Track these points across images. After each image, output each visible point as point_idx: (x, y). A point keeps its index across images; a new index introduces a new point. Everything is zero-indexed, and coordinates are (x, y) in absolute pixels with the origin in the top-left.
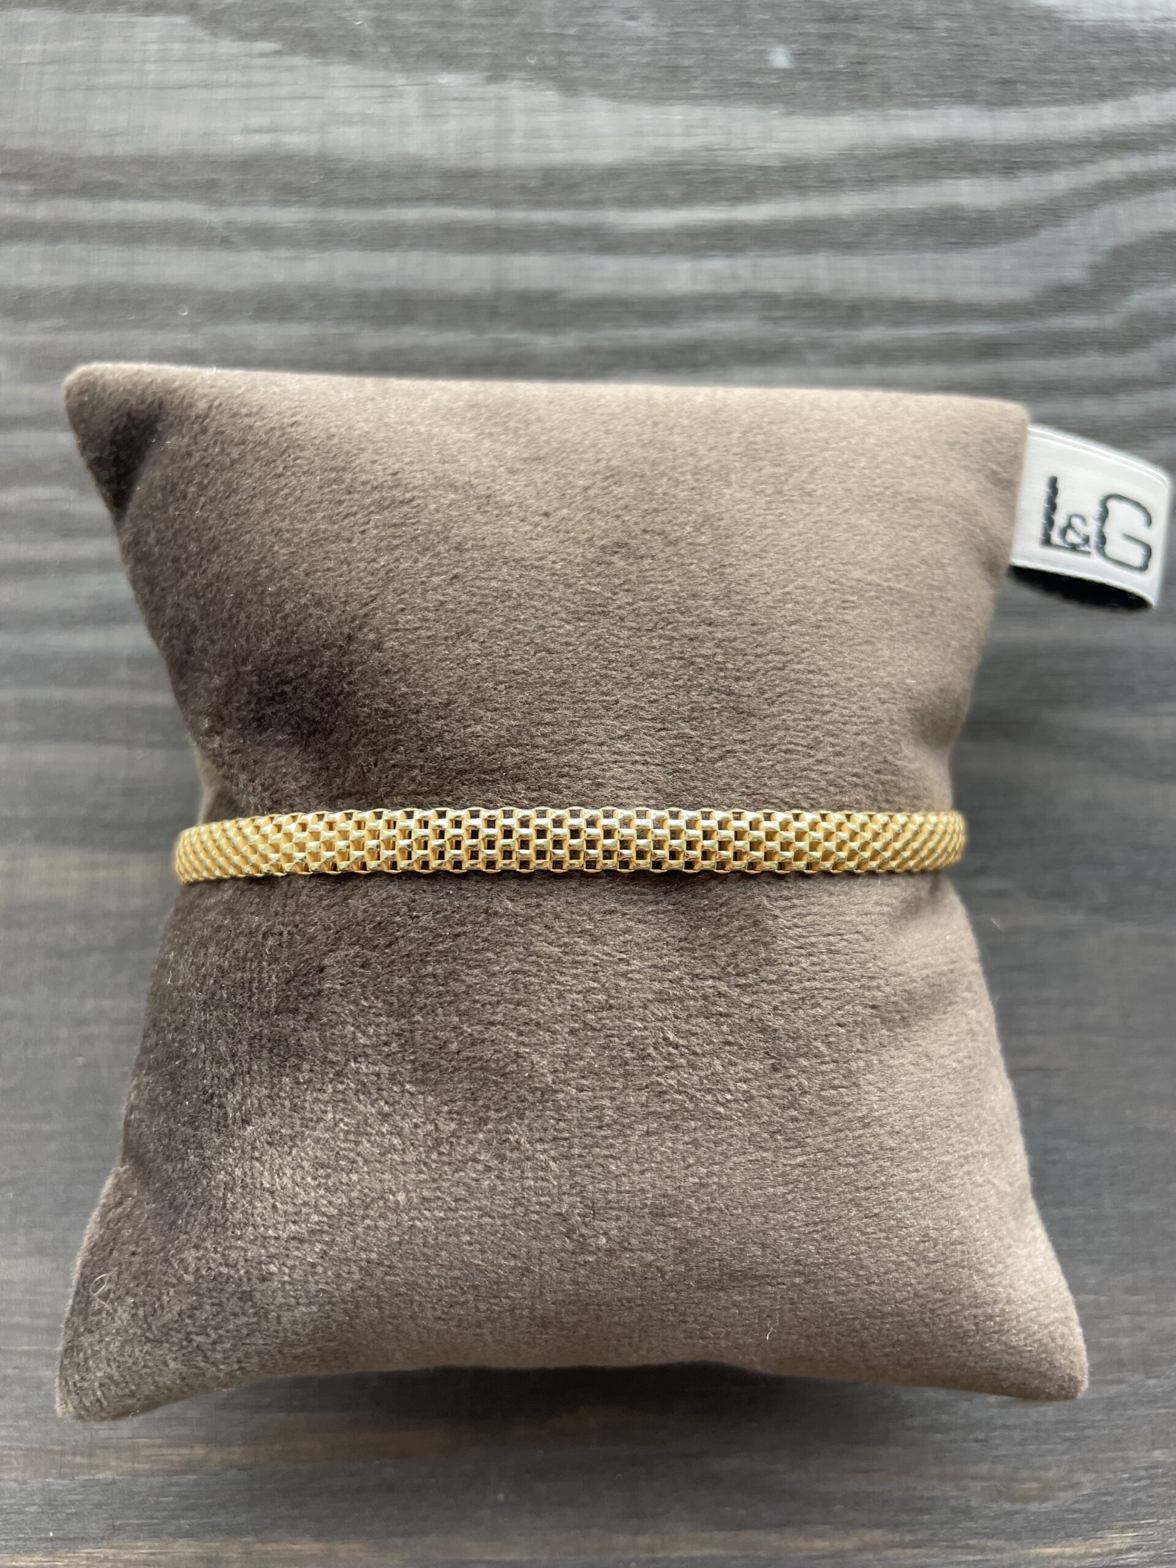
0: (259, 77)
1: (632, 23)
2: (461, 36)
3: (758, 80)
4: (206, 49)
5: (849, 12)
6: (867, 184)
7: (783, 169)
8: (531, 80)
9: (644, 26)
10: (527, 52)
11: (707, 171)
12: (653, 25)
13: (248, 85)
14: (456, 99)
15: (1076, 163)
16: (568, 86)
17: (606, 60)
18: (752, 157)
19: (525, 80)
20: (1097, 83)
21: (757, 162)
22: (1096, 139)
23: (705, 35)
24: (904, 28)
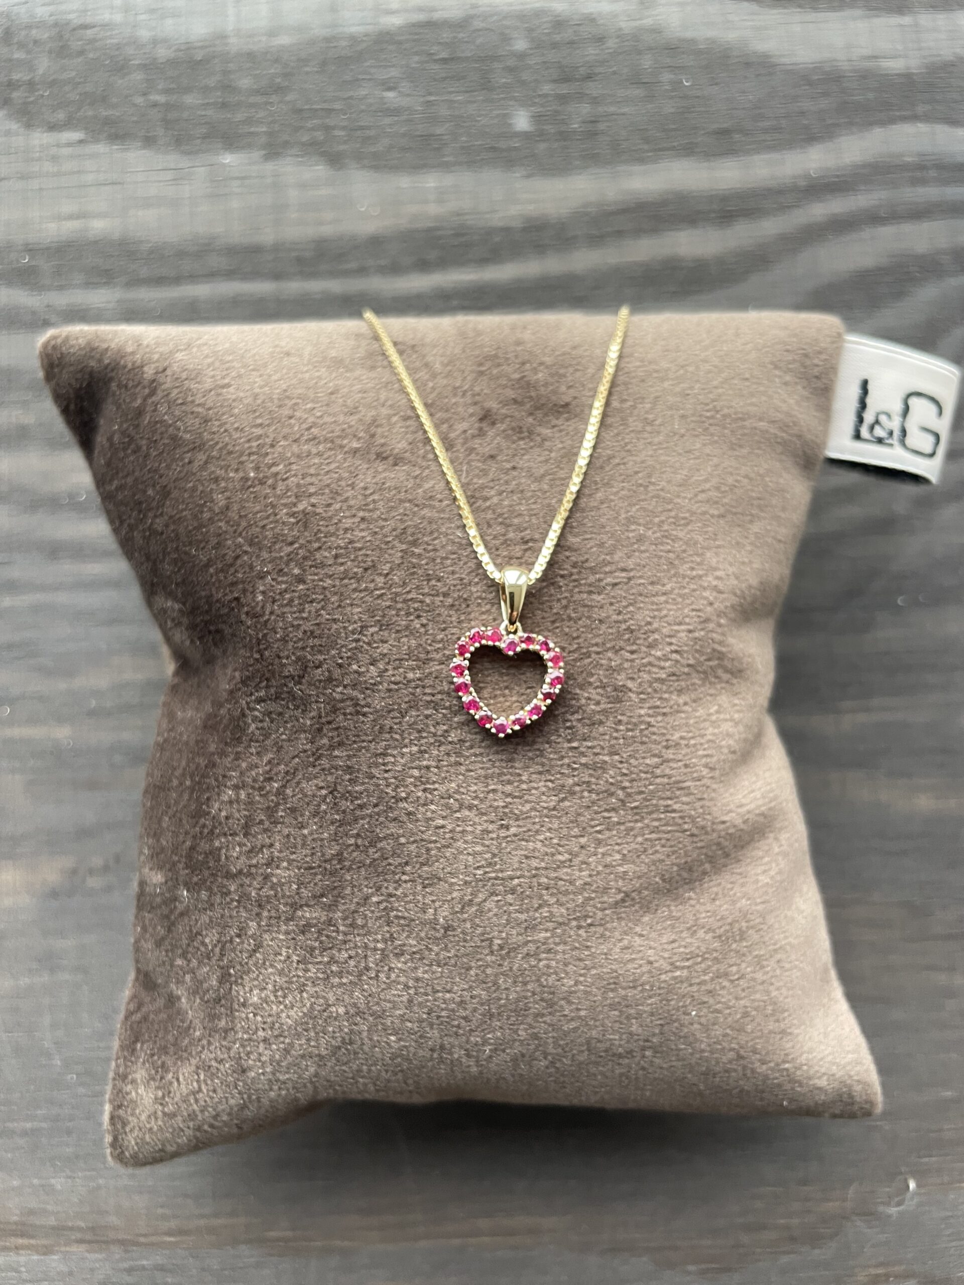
0: (67, 166)
1: (391, 94)
2: (239, 116)
3: (503, 144)
4: (19, 141)
5: (582, 71)
6: (596, 240)
7: (524, 230)
8: (302, 156)
9: (401, 96)
10: (299, 129)
11: (457, 235)
12: (409, 95)
13: (58, 174)
14: (237, 178)
15: (783, 208)
16: (335, 160)
17: (368, 133)
18: (497, 220)
19: (297, 155)
20: (806, 127)
21: (501, 224)
22: (802, 183)
23: (455, 102)
24: (632, 83)
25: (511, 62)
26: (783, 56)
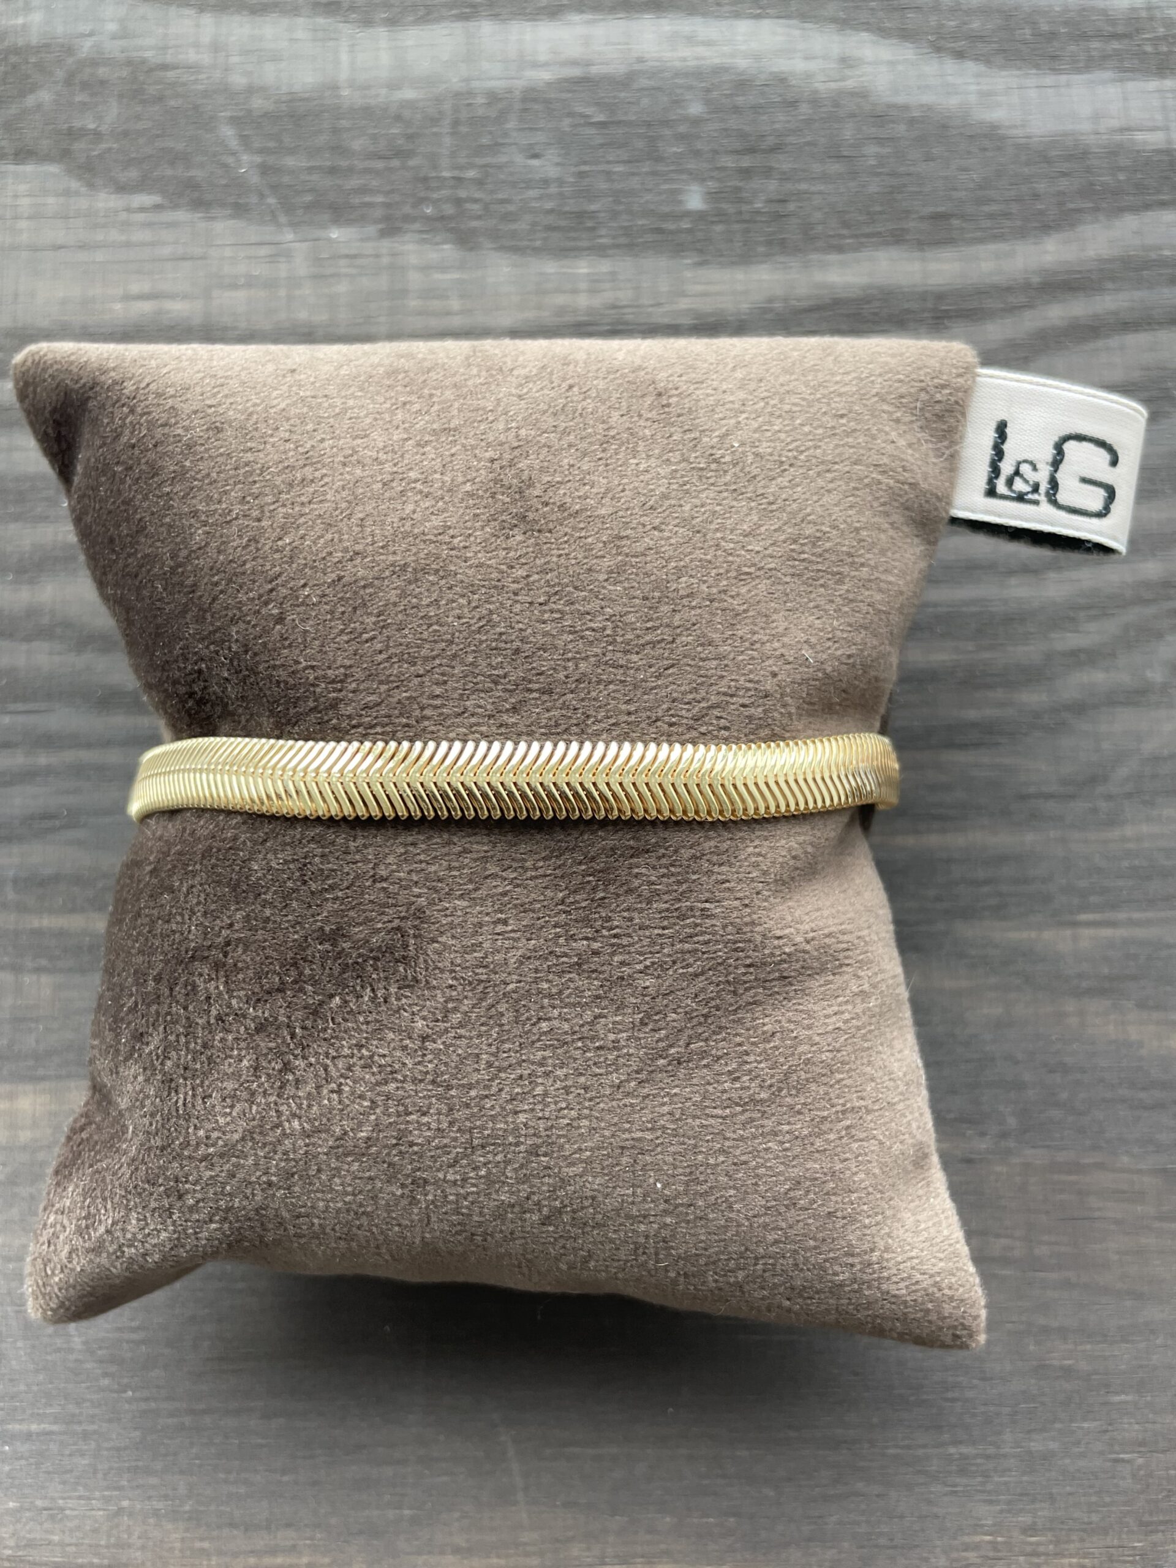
0: (139, 236)
1: (535, 162)
2: (354, 182)
3: (670, 226)
4: (83, 203)
5: (770, 141)
8: (426, 233)
9: (548, 166)
10: (423, 200)
12: (558, 164)
13: (128, 245)
14: (347, 256)
15: (1013, 310)
16: (465, 240)
17: (508, 208)
19: (421, 232)
20: (1041, 213)
22: (1036, 280)
23: (615, 173)
24: (830, 157)
25: (682, 129)
26: (1015, 127)
